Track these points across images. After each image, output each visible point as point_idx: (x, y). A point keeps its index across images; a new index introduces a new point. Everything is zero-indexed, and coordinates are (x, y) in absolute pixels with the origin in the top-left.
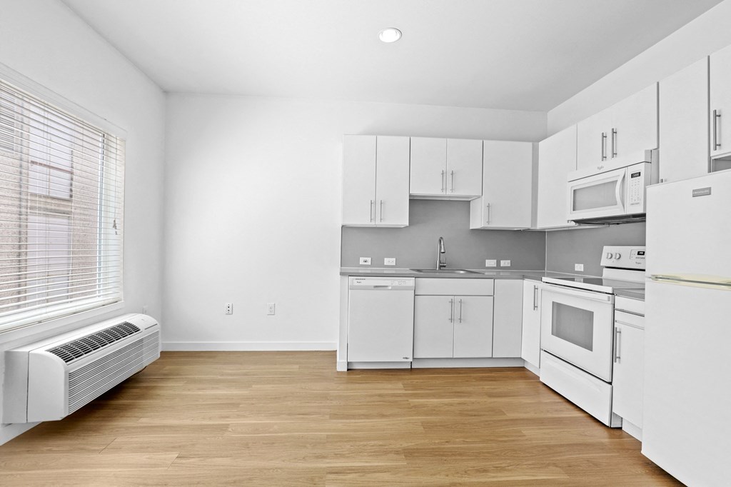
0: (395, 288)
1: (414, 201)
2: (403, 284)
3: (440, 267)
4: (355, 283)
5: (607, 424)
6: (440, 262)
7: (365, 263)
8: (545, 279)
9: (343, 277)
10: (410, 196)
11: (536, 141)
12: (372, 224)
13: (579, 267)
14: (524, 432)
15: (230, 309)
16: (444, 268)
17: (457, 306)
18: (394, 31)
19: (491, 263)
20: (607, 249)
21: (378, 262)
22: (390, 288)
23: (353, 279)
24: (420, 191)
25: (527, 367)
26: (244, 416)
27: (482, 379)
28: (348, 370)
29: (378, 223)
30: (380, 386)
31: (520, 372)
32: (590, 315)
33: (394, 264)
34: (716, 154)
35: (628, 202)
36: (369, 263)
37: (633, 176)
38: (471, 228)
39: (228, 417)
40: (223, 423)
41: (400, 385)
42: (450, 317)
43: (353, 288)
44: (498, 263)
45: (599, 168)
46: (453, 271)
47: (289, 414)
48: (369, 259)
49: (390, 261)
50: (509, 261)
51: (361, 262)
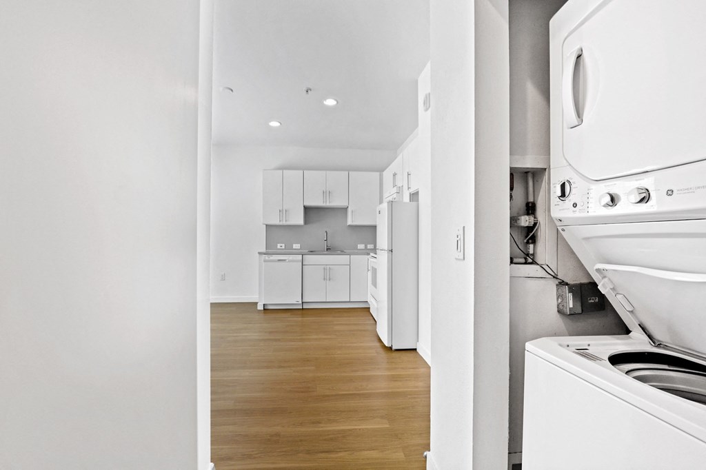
0: (290, 261)
1: (306, 209)
2: (295, 259)
3: (327, 249)
4: (267, 258)
6: (327, 247)
7: (281, 248)
9: (260, 255)
10: (304, 206)
11: (381, 170)
12: (281, 223)
16: (329, 250)
17: (327, 271)
19: (361, 246)
21: (289, 247)
22: (287, 261)
23: (266, 256)
24: (310, 203)
28: (264, 309)
29: (284, 223)
33: (299, 248)
36: (283, 247)
38: (348, 225)
42: (324, 278)
43: (265, 261)
44: (366, 246)
48: (283, 245)
49: (297, 246)
50: (373, 245)
51: (279, 247)
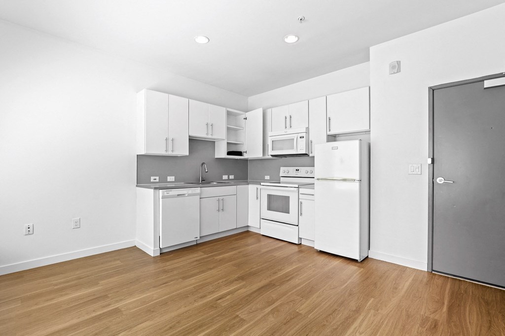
0: (190, 195)
1: (192, 140)
2: (194, 192)
3: (202, 180)
4: (166, 193)
5: (297, 243)
6: (202, 178)
7: (155, 181)
8: (262, 184)
9: (155, 190)
10: (189, 136)
12: (167, 154)
13: (267, 177)
14: (275, 255)
15: (31, 229)
16: (204, 181)
17: (221, 202)
18: (205, 38)
19: (225, 177)
20: (282, 169)
21: (163, 180)
22: (187, 195)
23: (164, 191)
24: (193, 134)
25: (251, 230)
26: (121, 300)
27: (236, 240)
28: (160, 254)
29: (170, 153)
30: (191, 256)
31: (246, 233)
32: (288, 198)
33: (174, 180)
34: (329, 133)
35: (299, 149)
36: (157, 180)
37: (300, 137)
38: (216, 157)
39: (109, 305)
40: (109, 309)
41: (200, 253)
42: (218, 209)
43: (164, 197)
44: (229, 177)
45: (286, 132)
46: (209, 183)
47: (154, 287)
49: (171, 179)
50: (233, 176)
51: (152, 180)
